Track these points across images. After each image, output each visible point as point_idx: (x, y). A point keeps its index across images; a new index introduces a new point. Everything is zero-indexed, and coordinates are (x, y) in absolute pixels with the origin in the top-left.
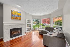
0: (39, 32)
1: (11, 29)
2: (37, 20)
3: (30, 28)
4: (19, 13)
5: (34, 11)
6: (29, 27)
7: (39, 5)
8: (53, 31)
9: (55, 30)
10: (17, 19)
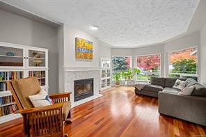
0: (136, 90)
1: (75, 82)
2: (116, 59)
3: (108, 80)
4: (89, 43)
5: (122, 37)
6: (106, 78)
7: (143, 24)
8: (174, 86)
9: (178, 84)
10: (86, 58)
